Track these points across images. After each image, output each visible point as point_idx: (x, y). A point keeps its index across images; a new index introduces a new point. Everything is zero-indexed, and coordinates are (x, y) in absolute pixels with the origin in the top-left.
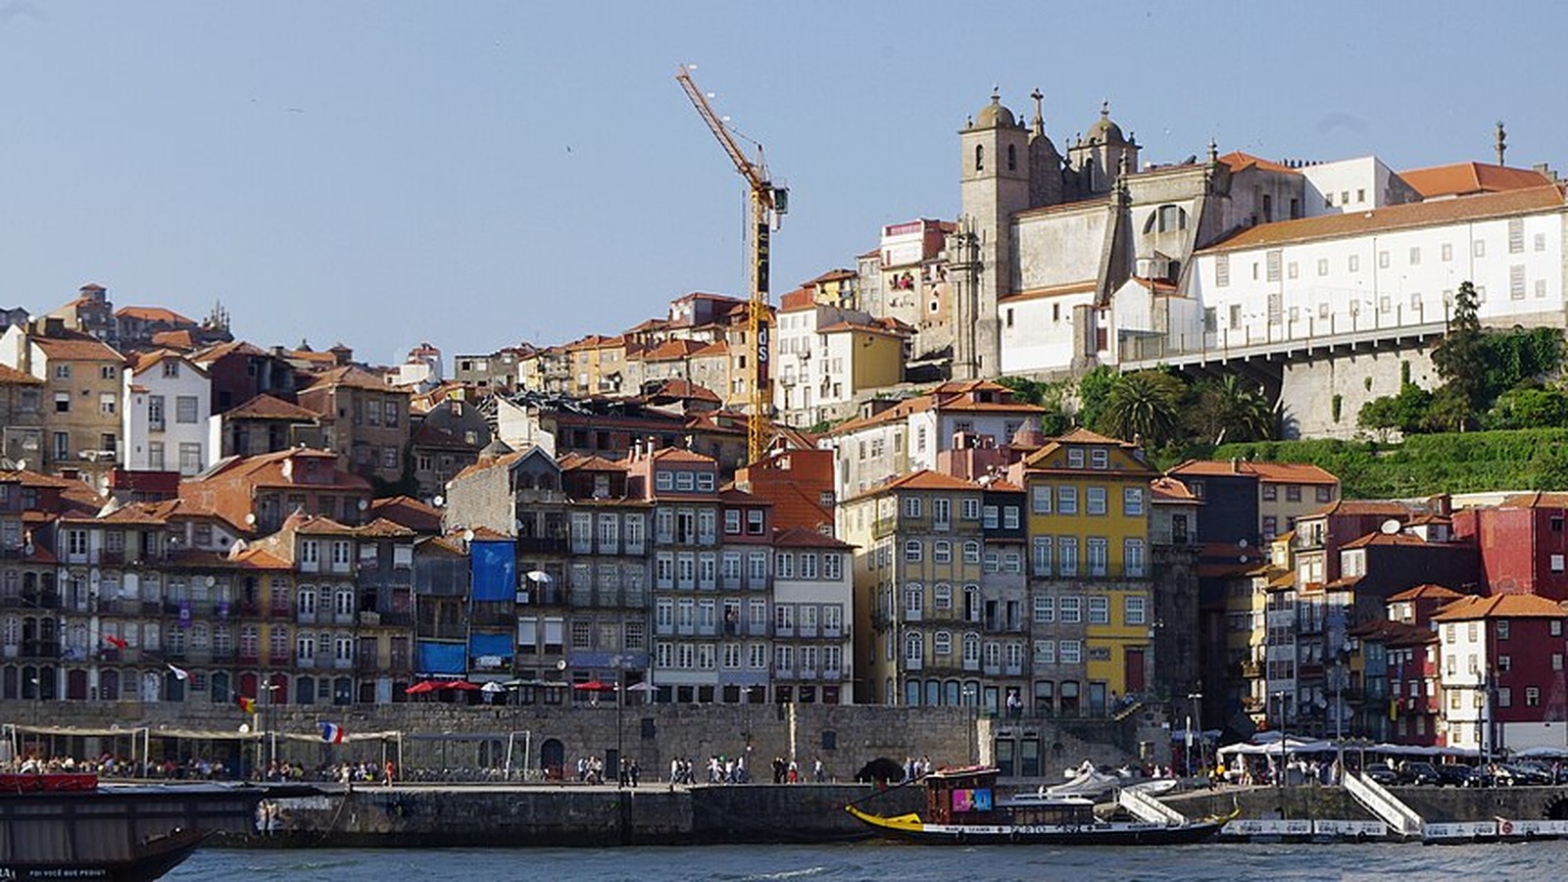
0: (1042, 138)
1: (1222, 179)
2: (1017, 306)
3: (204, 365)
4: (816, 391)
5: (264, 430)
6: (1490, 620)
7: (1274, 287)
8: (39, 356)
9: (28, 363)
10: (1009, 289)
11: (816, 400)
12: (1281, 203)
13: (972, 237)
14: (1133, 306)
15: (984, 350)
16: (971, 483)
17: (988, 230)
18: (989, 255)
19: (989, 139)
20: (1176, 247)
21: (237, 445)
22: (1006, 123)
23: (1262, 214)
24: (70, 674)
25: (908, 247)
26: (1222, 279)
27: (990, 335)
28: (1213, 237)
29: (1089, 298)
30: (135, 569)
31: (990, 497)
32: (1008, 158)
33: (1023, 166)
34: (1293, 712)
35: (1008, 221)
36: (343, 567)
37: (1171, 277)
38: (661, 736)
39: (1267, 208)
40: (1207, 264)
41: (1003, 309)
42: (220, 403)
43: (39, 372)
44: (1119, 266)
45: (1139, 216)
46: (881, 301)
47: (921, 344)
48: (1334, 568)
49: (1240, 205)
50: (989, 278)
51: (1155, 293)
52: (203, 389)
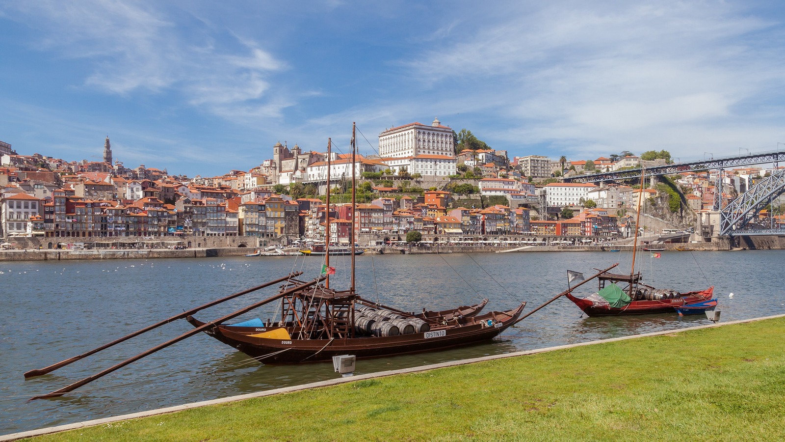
0: (286, 148)
1: (312, 155)
2: (282, 174)
3: (140, 183)
4: (251, 185)
5: (150, 193)
6: (337, 223)
7: (319, 172)
8: (112, 181)
9: (110, 182)
10: (280, 171)
11: (251, 187)
12: (321, 159)
13: (275, 163)
14: (298, 174)
15: (277, 180)
16: (257, 203)
17: (277, 162)
18: (278, 166)
19: (278, 148)
20: (305, 166)
21: (146, 195)
22: (280, 146)
23: (318, 160)
24: (110, 233)
25: (267, 163)
26: (311, 170)
27: (278, 177)
28: (310, 164)
29: (292, 173)
30: (120, 216)
31: (259, 205)
32: (281, 151)
33: (283, 153)
34: (312, 235)
35: (281, 160)
36: (155, 215)
37: (304, 169)
38: (207, 241)
39: (319, 160)
40: (309, 169)
41: (280, 174)
42: (143, 189)
43: (112, 183)
44: (296, 168)
45: (300, 161)
46: (264, 171)
47: (269, 178)
48: (317, 215)
49: (315, 159)
50: (278, 169)
51: (302, 172)
52: (140, 187)
